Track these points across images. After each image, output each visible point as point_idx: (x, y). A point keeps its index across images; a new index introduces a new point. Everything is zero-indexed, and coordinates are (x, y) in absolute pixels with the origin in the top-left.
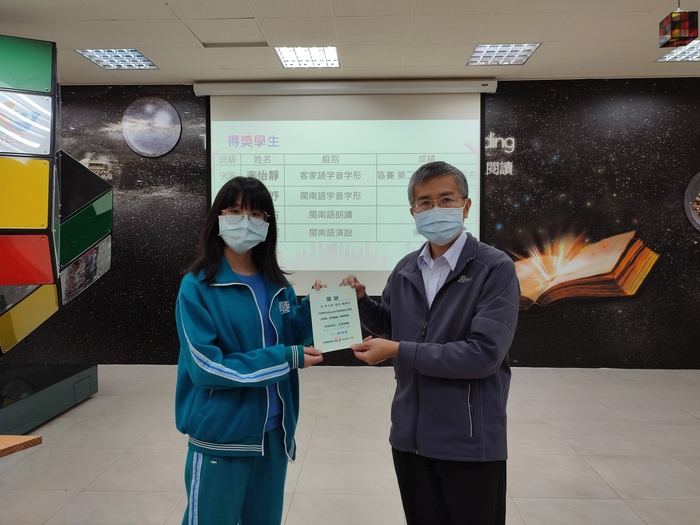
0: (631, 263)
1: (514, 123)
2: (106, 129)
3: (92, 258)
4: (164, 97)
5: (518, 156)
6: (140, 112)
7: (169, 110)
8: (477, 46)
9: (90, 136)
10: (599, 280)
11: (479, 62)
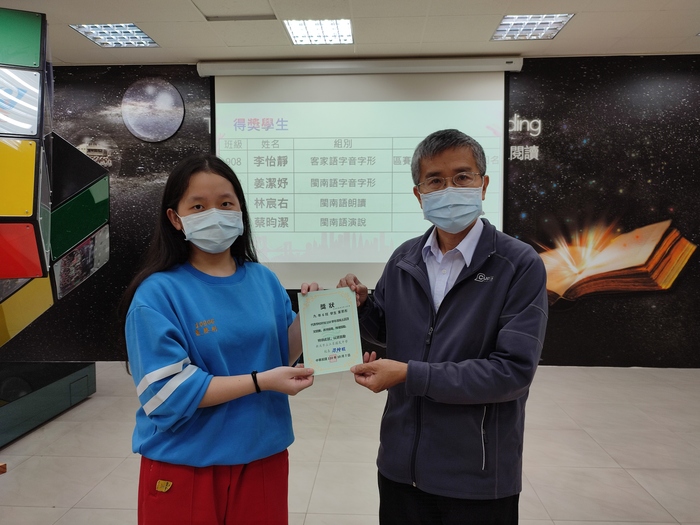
0: (666, 255)
1: (541, 104)
2: (105, 112)
3: (88, 249)
4: (166, 78)
5: (545, 139)
6: (140, 94)
7: (171, 92)
8: (504, 18)
9: (88, 120)
10: (632, 273)
11: (504, 36)
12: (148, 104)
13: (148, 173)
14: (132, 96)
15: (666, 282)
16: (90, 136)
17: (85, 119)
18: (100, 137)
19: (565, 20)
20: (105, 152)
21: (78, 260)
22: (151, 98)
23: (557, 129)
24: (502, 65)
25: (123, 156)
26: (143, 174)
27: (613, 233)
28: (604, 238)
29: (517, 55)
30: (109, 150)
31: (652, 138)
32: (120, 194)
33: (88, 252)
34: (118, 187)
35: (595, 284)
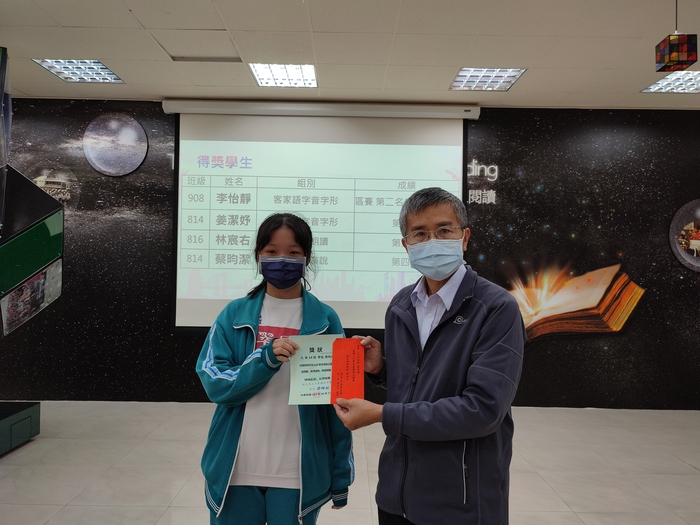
0: (617, 298)
1: (498, 151)
2: (66, 145)
3: (38, 284)
4: (130, 113)
5: (502, 184)
6: (103, 128)
7: (136, 128)
8: (461, 70)
9: (48, 152)
10: (584, 315)
11: (462, 87)
12: (111, 138)
13: (108, 207)
14: (94, 130)
15: (617, 324)
16: (49, 169)
17: (45, 151)
18: (59, 170)
19: (518, 74)
20: (64, 185)
21: (27, 295)
22: (115, 133)
23: (512, 175)
24: (461, 113)
25: (83, 189)
26: (102, 208)
27: (567, 276)
28: (558, 281)
29: (474, 104)
30: (68, 183)
31: (601, 187)
32: (77, 228)
33: (38, 287)
34: (75, 221)
35: (550, 326)
